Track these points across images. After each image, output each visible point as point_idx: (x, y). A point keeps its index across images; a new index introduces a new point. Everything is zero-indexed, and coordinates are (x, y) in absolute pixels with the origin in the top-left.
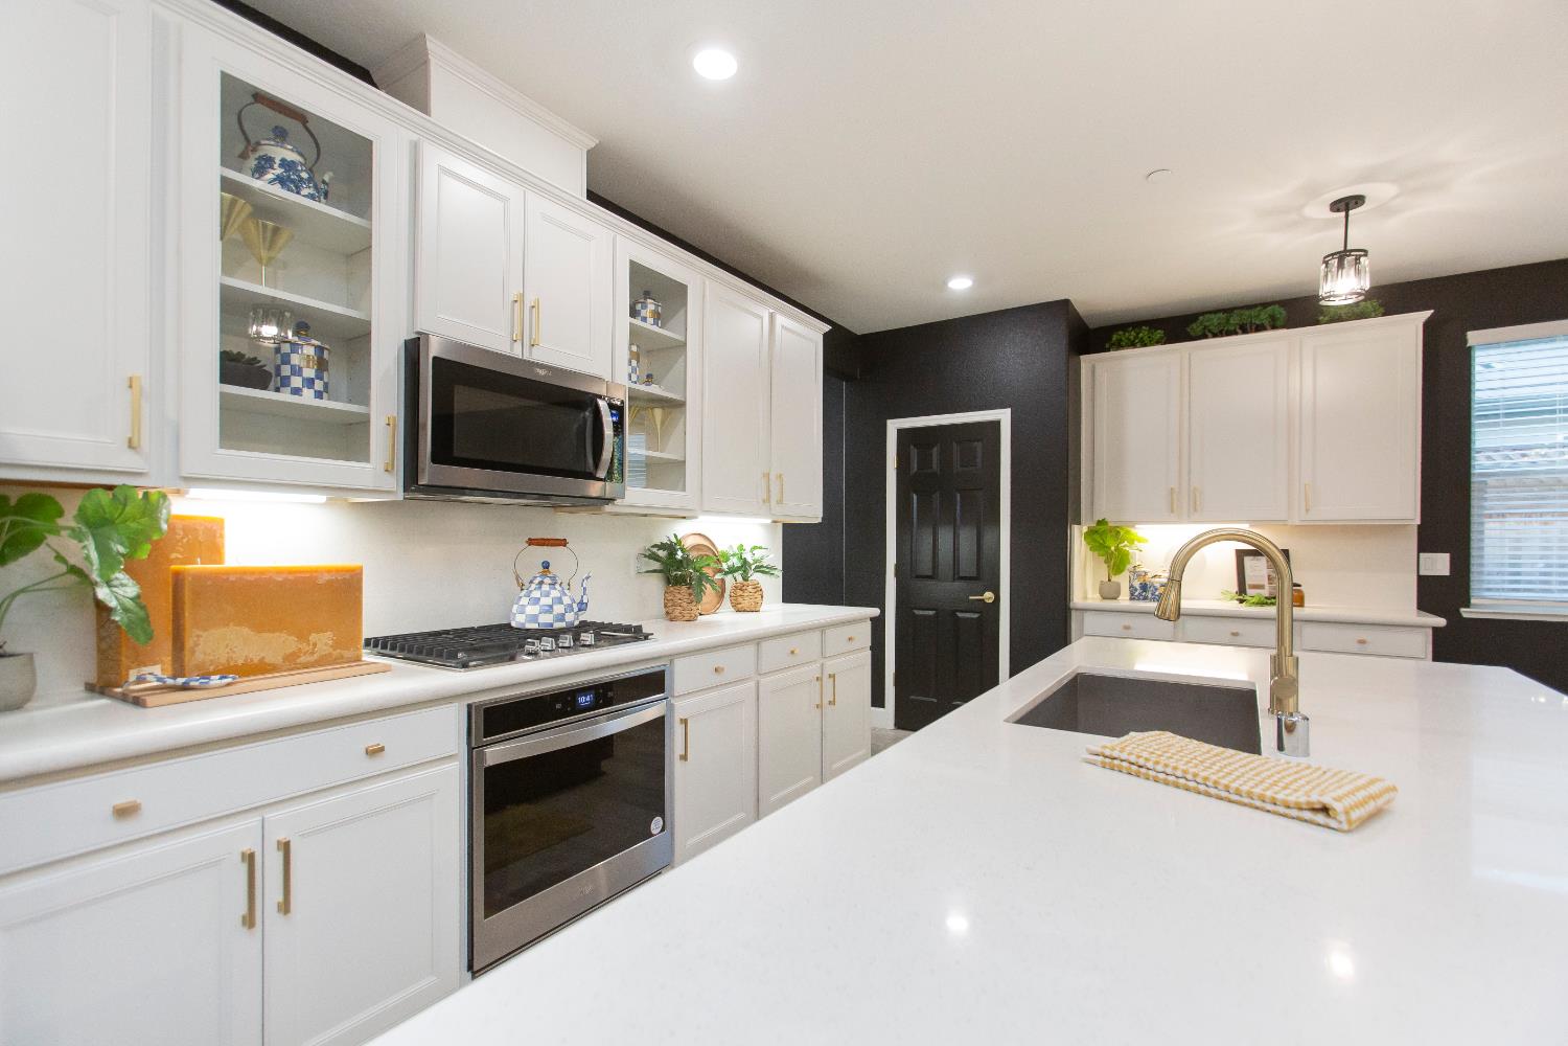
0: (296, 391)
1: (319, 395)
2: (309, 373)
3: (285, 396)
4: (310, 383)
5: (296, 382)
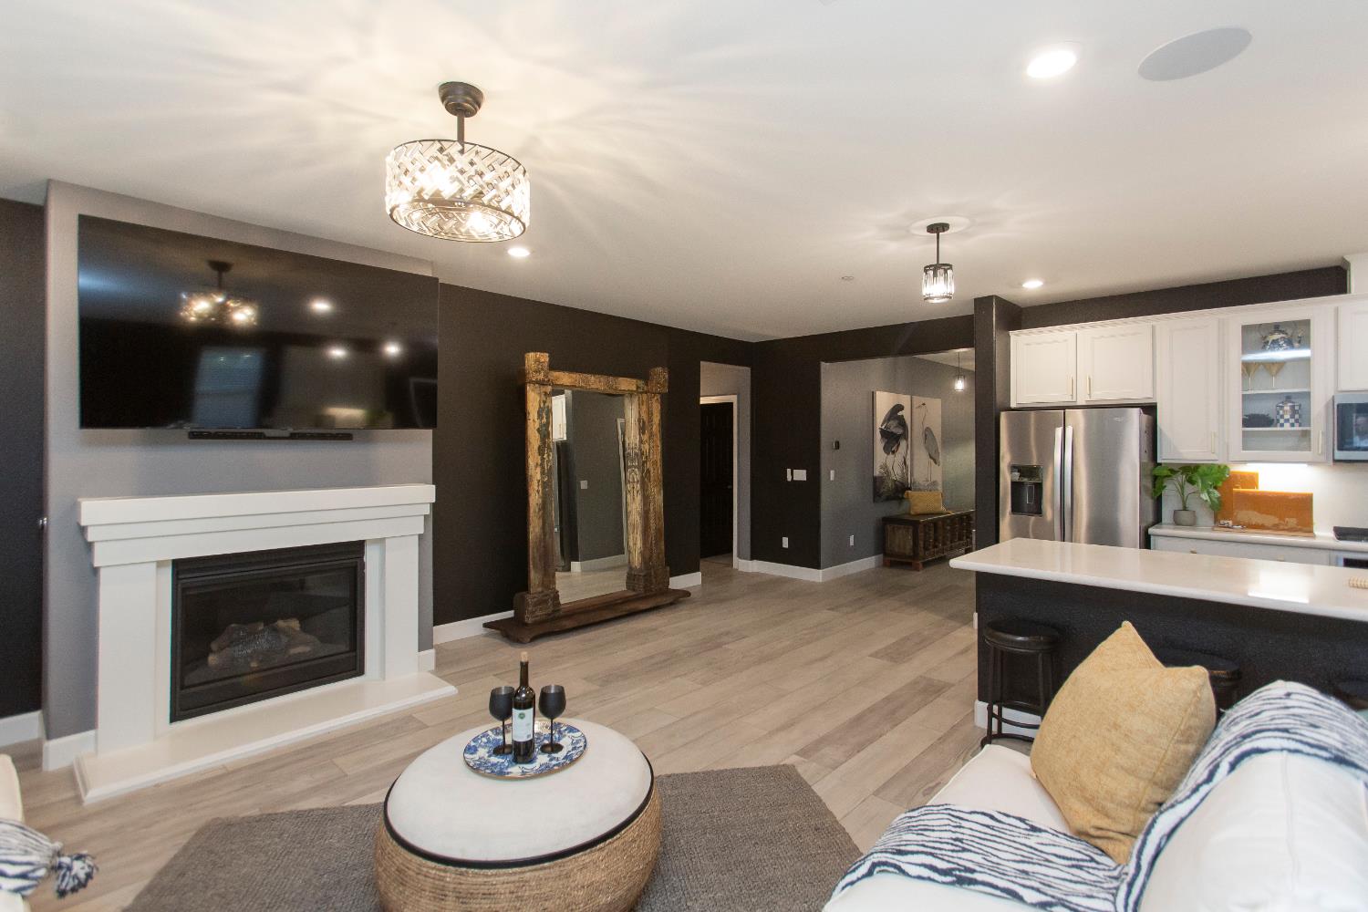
0: (1282, 425)
1: (1292, 425)
2: (1287, 417)
3: (1279, 429)
4: (1287, 421)
5: (1282, 421)
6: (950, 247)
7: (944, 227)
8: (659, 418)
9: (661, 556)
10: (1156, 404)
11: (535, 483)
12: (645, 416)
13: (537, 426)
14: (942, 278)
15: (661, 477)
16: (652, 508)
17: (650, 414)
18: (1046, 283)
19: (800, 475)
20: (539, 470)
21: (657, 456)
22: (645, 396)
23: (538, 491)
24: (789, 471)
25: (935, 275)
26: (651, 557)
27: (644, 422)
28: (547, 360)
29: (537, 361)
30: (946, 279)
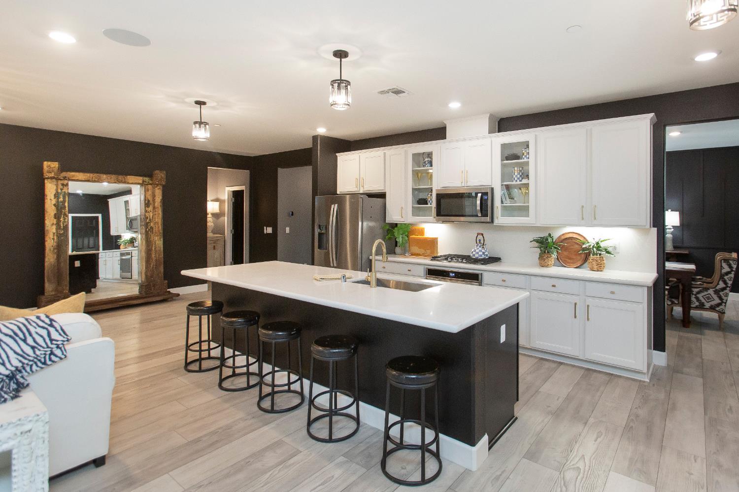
5: (428, 202)
6: (207, 112)
7: (204, 103)
8: (161, 198)
9: (160, 275)
10: (385, 192)
11: (51, 235)
12: (150, 199)
13: (54, 201)
14: (204, 129)
15: (161, 231)
16: (153, 248)
17: (154, 196)
18: (327, 130)
19: (269, 230)
20: (54, 227)
21: (159, 219)
22: (150, 187)
23: (53, 239)
24: (265, 228)
25: (200, 127)
26: (152, 276)
27: (149, 201)
28: (57, 166)
29: (49, 166)
30: (205, 129)
